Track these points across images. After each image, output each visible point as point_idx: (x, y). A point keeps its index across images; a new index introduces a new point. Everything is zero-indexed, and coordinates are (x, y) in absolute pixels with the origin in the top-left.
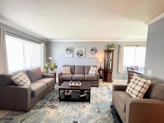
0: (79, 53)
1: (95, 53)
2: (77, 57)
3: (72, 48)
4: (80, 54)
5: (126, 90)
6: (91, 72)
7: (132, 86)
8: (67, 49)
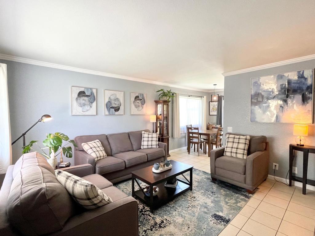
0: (111, 104)
1: (143, 104)
2: (107, 113)
3: (94, 91)
4: (114, 106)
5: (225, 154)
6: (148, 143)
7: (234, 147)
8: (81, 91)
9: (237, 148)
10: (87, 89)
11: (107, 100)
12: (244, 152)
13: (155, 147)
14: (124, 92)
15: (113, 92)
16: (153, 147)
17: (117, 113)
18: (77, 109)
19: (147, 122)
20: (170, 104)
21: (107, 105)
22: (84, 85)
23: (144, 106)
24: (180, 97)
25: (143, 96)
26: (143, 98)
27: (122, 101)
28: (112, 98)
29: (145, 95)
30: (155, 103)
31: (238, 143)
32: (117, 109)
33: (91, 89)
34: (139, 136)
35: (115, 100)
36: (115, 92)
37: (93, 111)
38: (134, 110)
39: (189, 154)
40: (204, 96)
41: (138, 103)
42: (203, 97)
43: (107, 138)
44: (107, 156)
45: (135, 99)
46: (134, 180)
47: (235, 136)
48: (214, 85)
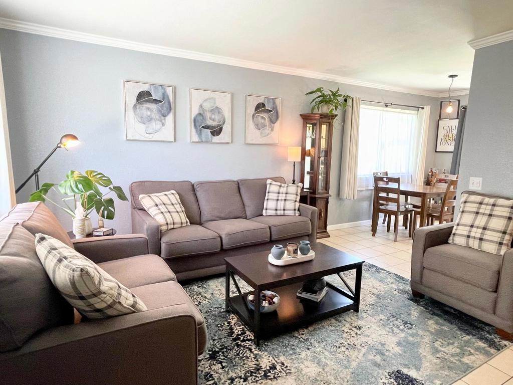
0: (204, 119)
1: (273, 122)
2: (196, 138)
3: (170, 91)
4: (210, 123)
5: (453, 240)
6: (277, 205)
7: (476, 224)
8: (143, 92)
9: (485, 229)
10: (155, 86)
11: (195, 111)
12: (503, 238)
13: (291, 213)
14: (233, 95)
15: (207, 94)
16: (287, 212)
17: (216, 139)
18: (137, 129)
19: (280, 161)
20: (336, 123)
21: (195, 121)
22: (147, 79)
23: (277, 125)
24: (361, 106)
25: (274, 103)
26: (275, 108)
27: (227, 114)
28: (207, 106)
29: (278, 102)
30: (301, 120)
31: (490, 215)
32: (217, 131)
33: (163, 86)
34: (260, 189)
35: (212, 111)
36: (212, 95)
37: (166, 133)
38: (254, 135)
39: (374, 235)
40: (425, 107)
41: (263, 118)
42: (423, 108)
43: (193, 189)
44: (190, 223)
45: (256, 110)
46: (231, 278)
47: (483, 199)
48: (451, 76)
